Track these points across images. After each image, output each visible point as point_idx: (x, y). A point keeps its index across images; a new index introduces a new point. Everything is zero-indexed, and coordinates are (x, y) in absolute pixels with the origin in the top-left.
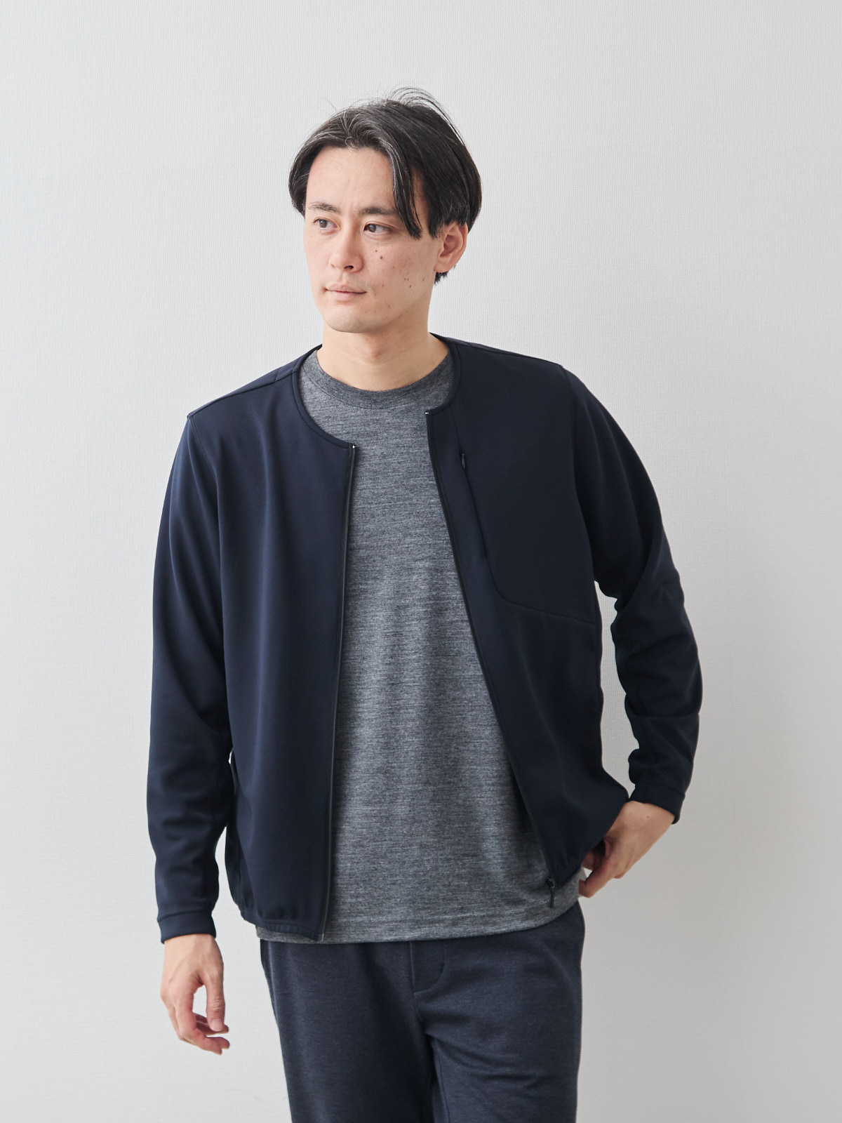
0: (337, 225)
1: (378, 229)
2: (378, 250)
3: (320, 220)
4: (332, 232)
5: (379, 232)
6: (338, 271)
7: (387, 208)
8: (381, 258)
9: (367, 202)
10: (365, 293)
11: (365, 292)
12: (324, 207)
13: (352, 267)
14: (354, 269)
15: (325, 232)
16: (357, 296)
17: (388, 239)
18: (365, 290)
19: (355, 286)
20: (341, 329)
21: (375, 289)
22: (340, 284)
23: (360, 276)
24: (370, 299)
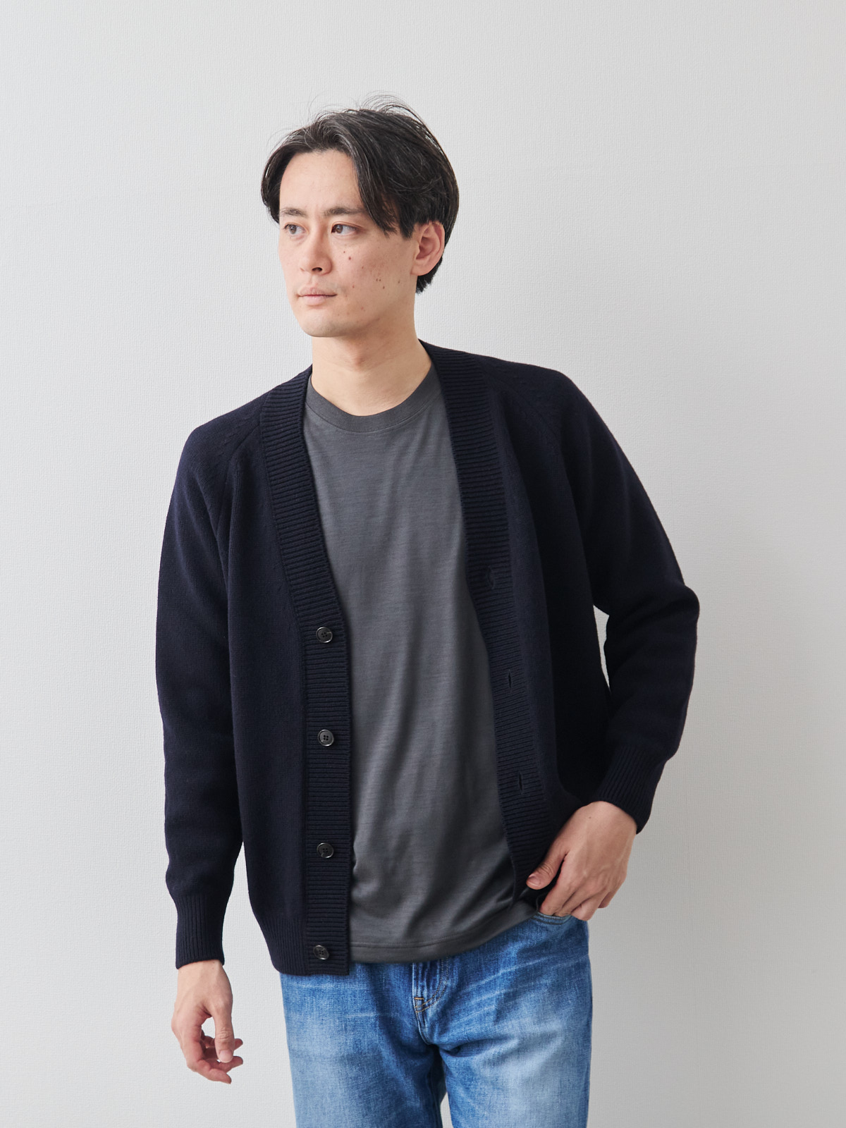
1: (345, 229)
3: (290, 226)
5: (346, 232)
6: (308, 274)
7: (352, 208)
8: (350, 258)
9: (332, 202)
11: (334, 295)
12: (293, 212)
13: (320, 269)
14: (323, 271)
15: (295, 238)
16: (328, 299)
17: (355, 238)
18: (335, 291)
19: (325, 288)
20: (315, 334)
21: (345, 290)
23: (328, 277)
24: (340, 301)
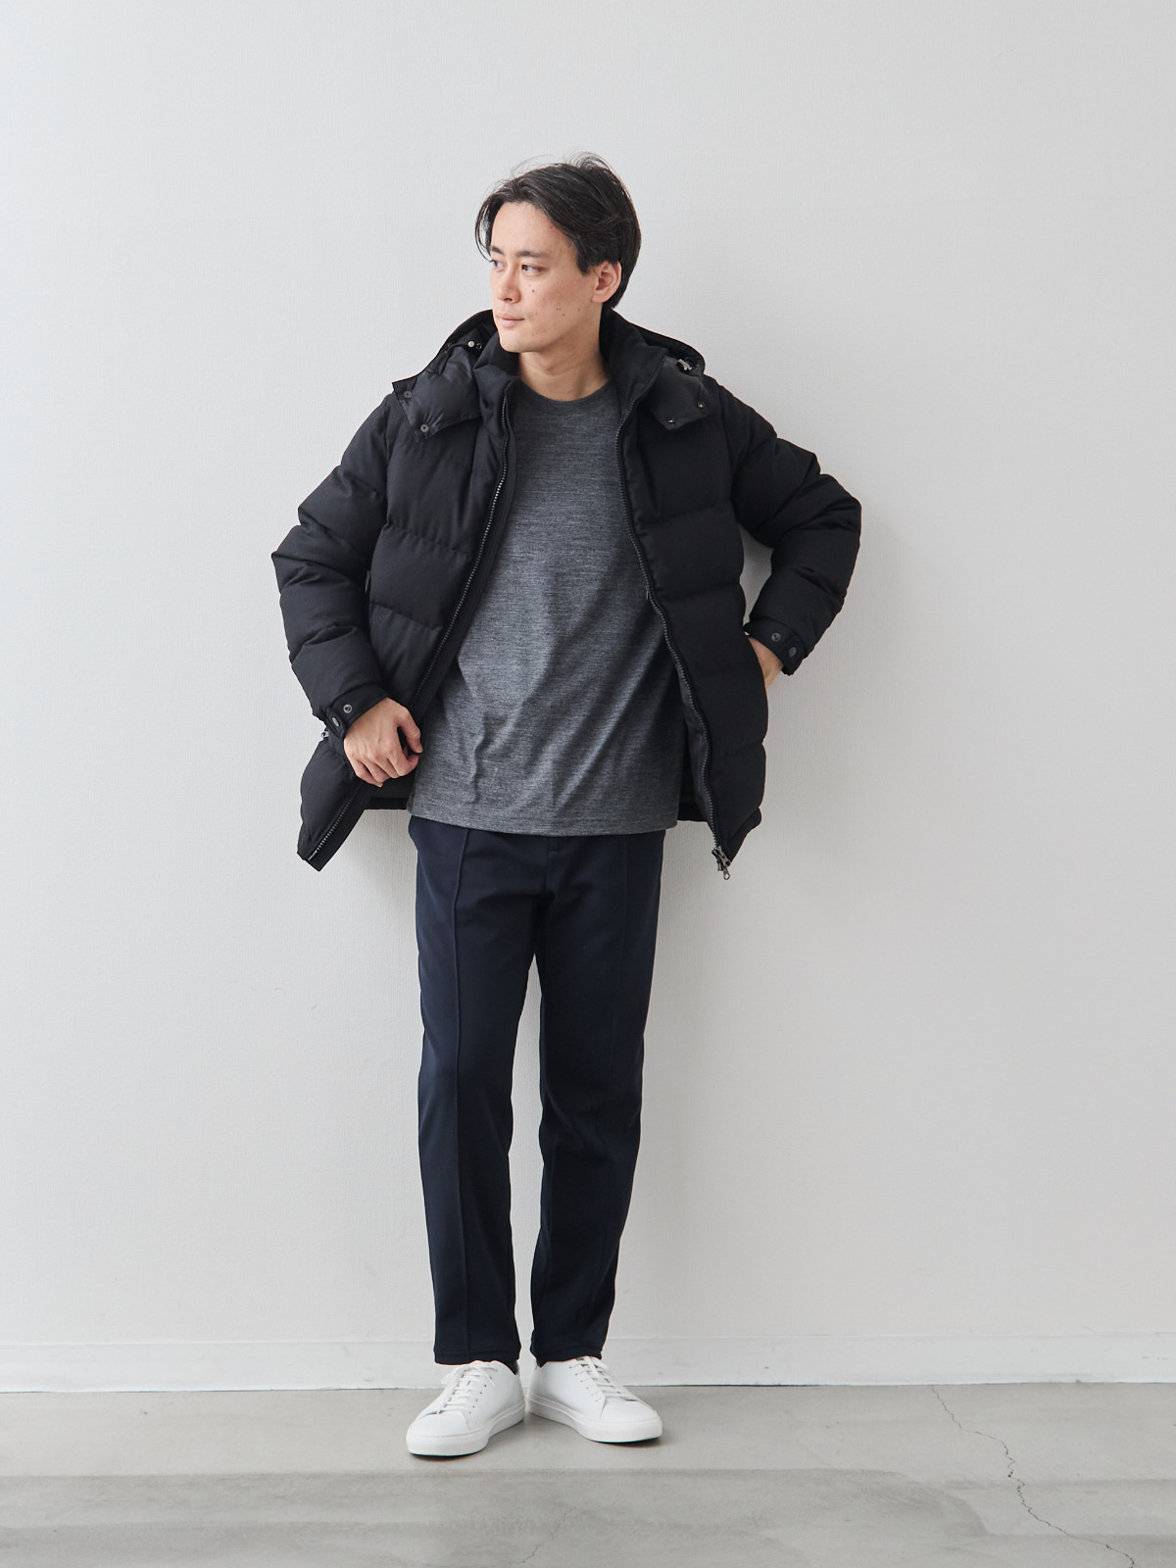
0: (505, 265)
2: (531, 287)
4: (502, 271)
10: (523, 319)
22: (503, 313)
